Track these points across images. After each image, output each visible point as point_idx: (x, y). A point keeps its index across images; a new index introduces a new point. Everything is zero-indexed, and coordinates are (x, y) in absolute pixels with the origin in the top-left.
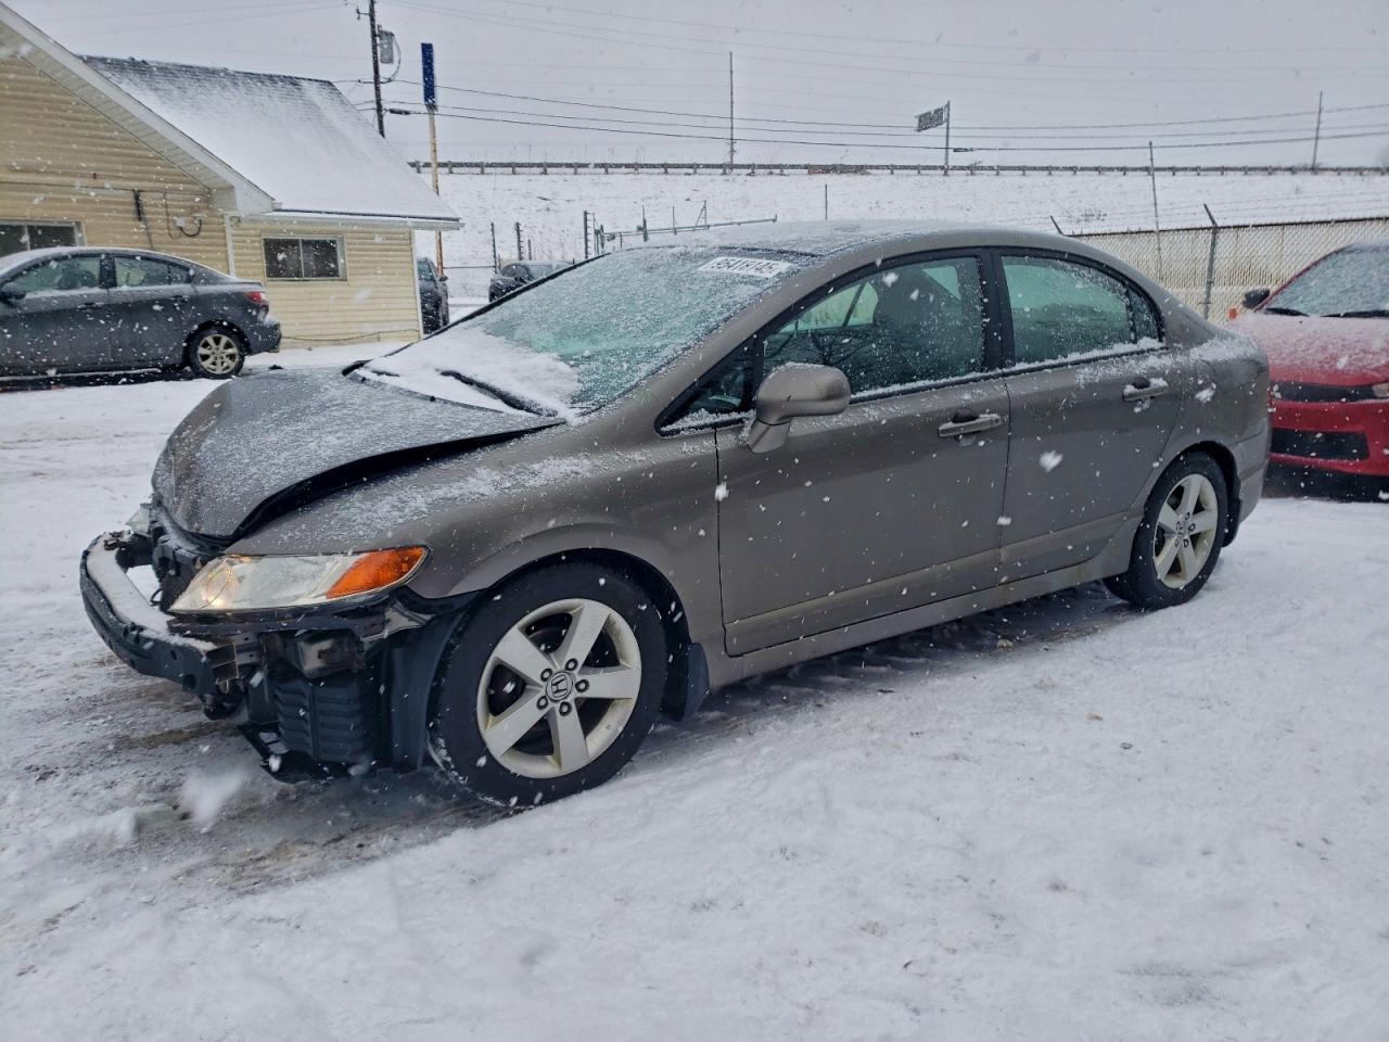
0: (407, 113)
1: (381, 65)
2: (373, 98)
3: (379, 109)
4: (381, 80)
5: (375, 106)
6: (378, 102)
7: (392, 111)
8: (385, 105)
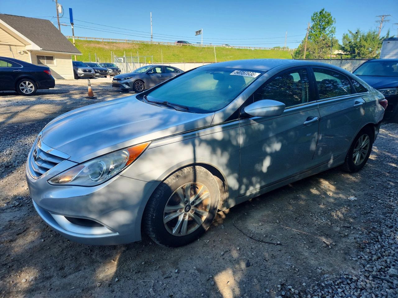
6: (59, 22)
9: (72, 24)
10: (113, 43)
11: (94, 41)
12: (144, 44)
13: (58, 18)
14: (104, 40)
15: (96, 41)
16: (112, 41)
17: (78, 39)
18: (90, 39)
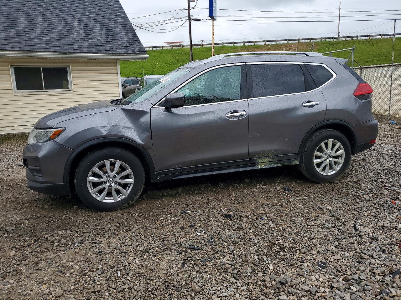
0: (199, 20)
1: (190, 2)
3: (190, 20)
4: (191, 8)
6: (189, 17)
7: (194, 20)
8: (192, 18)
9: (213, 19)
10: (280, 45)
11: (253, 45)
12: (327, 43)
13: (189, 10)
14: (268, 43)
15: (257, 45)
16: (278, 42)
17: (234, 45)
18: (249, 44)
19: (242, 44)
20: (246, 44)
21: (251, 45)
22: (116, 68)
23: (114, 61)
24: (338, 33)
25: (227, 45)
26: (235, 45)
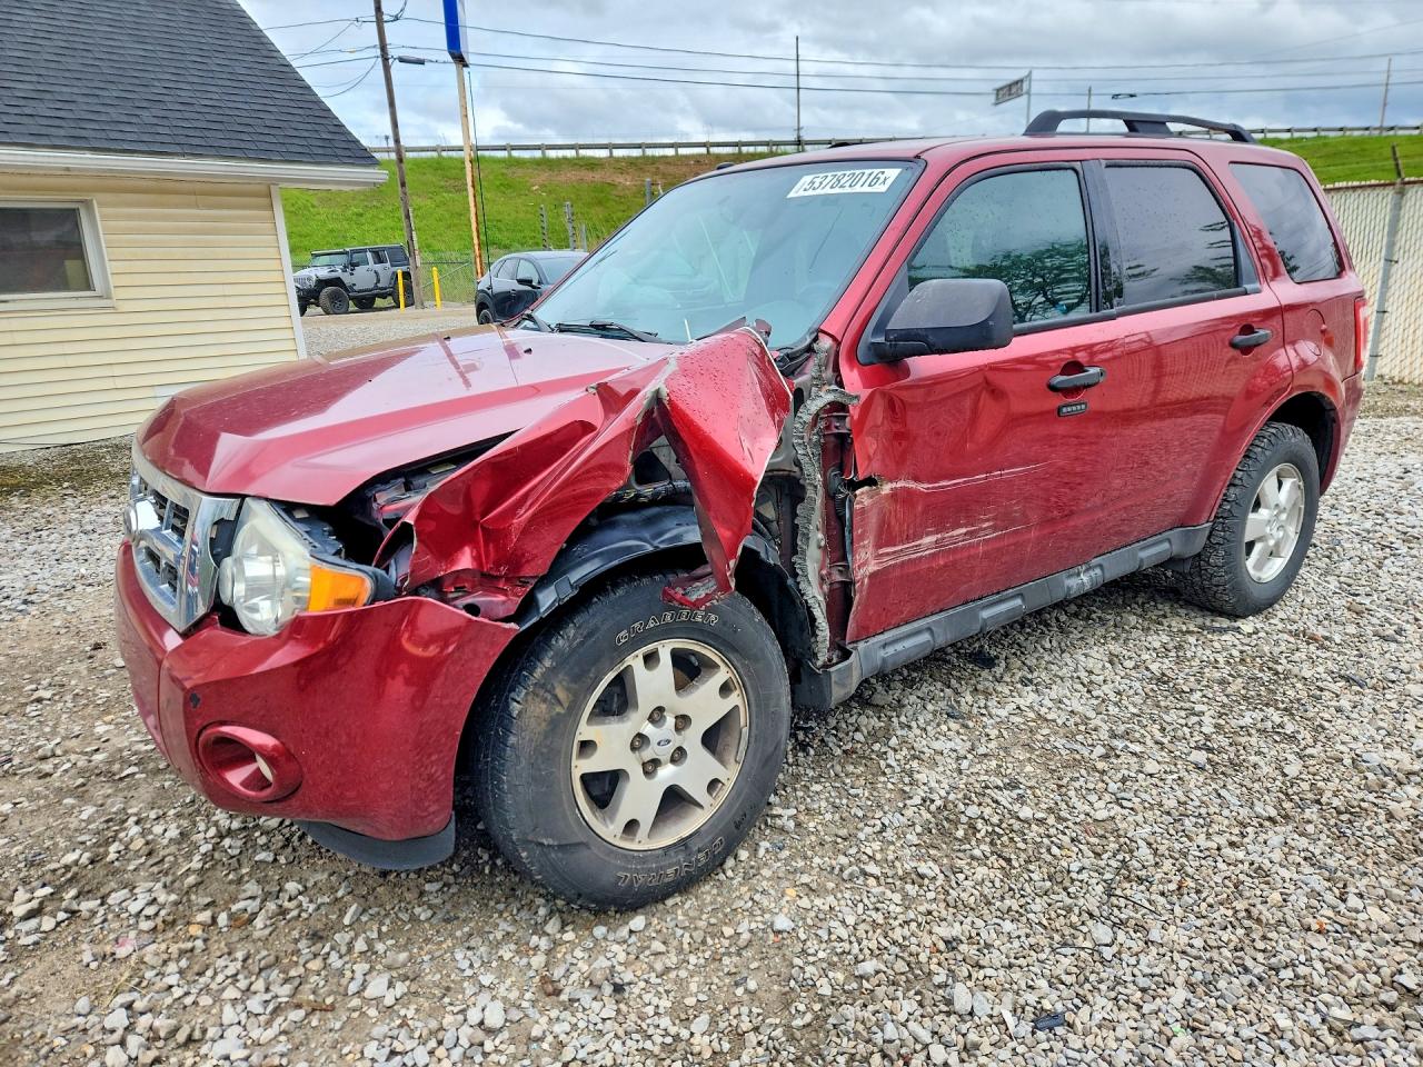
0: (421, 62)
2: (377, 43)
3: (385, 59)
4: (385, 18)
5: (379, 52)
6: (383, 47)
7: (402, 60)
8: (392, 52)
9: (460, 60)
10: (654, 160)
11: (573, 159)
13: (380, 22)
14: (618, 153)
15: (583, 158)
16: (649, 152)
17: (510, 155)
18: (561, 153)
19: (538, 154)
20: (552, 154)
21: (565, 159)
22: (267, 213)
23: (258, 187)
24: (799, 129)
25: (487, 153)
26: (515, 154)
